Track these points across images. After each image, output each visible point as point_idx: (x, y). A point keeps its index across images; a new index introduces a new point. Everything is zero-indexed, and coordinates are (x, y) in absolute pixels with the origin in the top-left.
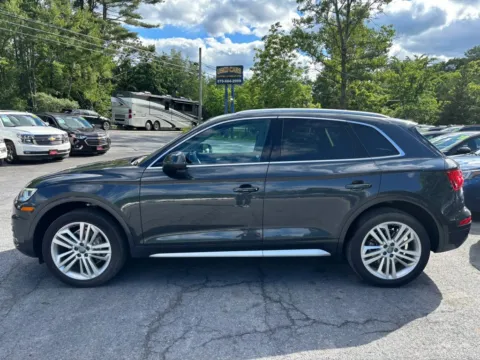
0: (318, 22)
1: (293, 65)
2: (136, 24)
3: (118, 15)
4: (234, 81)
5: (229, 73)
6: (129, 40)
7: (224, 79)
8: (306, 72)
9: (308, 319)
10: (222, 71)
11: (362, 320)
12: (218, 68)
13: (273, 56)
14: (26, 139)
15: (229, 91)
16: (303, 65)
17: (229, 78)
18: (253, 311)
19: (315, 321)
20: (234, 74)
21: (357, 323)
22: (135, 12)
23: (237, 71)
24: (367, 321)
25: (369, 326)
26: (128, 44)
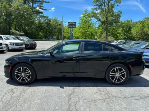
0: (99, 9)
1: (91, 22)
2: (42, 9)
3: (37, 6)
4: (74, 27)
5: (72, 24)
7: (70, 26)
8: (95, 24)
9: (114, 96)
10: (70, 24)
11: (130, 96)
12: (68, 23)
13: (85, 19)
14: (11, 44)
15: (72, 30)
16: (94, 22)
17: (72, 26)
19: (116, 97)
20: (73, 24)
21: (129, 97)
22: (42, 5)
23: (75, 24)
25: (133, 98)
26: (40, 15)
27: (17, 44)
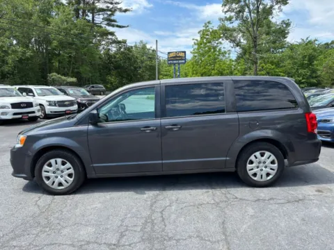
0: (236, 19)
1: (220, 50)
2: (113, 26)
3: (101, 20)
4: (180, 61)
5: (176, 57)
6: (110, 37)
7: (173, 60)
8: (229, 54)
9: (237, 198)
10: (171, 55)
12: (169, 53)
13: (206, 43)
14: (50, 104)
15: (177, 68)
16: (226, 50)
17: (176, 60)
18: (206, 194)
19: (241, 199)
20: (180, 57)
22: (112, 18)
23: (182, 55)
24: (271, 199)
26: (108, 39)
27: (61, 104)
